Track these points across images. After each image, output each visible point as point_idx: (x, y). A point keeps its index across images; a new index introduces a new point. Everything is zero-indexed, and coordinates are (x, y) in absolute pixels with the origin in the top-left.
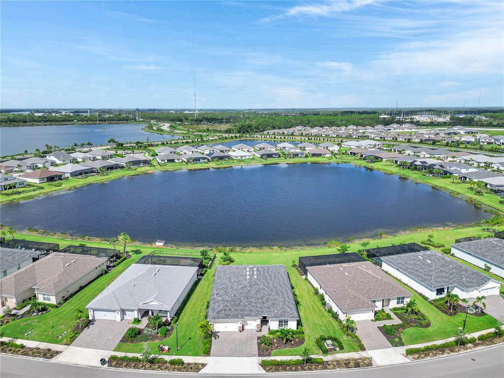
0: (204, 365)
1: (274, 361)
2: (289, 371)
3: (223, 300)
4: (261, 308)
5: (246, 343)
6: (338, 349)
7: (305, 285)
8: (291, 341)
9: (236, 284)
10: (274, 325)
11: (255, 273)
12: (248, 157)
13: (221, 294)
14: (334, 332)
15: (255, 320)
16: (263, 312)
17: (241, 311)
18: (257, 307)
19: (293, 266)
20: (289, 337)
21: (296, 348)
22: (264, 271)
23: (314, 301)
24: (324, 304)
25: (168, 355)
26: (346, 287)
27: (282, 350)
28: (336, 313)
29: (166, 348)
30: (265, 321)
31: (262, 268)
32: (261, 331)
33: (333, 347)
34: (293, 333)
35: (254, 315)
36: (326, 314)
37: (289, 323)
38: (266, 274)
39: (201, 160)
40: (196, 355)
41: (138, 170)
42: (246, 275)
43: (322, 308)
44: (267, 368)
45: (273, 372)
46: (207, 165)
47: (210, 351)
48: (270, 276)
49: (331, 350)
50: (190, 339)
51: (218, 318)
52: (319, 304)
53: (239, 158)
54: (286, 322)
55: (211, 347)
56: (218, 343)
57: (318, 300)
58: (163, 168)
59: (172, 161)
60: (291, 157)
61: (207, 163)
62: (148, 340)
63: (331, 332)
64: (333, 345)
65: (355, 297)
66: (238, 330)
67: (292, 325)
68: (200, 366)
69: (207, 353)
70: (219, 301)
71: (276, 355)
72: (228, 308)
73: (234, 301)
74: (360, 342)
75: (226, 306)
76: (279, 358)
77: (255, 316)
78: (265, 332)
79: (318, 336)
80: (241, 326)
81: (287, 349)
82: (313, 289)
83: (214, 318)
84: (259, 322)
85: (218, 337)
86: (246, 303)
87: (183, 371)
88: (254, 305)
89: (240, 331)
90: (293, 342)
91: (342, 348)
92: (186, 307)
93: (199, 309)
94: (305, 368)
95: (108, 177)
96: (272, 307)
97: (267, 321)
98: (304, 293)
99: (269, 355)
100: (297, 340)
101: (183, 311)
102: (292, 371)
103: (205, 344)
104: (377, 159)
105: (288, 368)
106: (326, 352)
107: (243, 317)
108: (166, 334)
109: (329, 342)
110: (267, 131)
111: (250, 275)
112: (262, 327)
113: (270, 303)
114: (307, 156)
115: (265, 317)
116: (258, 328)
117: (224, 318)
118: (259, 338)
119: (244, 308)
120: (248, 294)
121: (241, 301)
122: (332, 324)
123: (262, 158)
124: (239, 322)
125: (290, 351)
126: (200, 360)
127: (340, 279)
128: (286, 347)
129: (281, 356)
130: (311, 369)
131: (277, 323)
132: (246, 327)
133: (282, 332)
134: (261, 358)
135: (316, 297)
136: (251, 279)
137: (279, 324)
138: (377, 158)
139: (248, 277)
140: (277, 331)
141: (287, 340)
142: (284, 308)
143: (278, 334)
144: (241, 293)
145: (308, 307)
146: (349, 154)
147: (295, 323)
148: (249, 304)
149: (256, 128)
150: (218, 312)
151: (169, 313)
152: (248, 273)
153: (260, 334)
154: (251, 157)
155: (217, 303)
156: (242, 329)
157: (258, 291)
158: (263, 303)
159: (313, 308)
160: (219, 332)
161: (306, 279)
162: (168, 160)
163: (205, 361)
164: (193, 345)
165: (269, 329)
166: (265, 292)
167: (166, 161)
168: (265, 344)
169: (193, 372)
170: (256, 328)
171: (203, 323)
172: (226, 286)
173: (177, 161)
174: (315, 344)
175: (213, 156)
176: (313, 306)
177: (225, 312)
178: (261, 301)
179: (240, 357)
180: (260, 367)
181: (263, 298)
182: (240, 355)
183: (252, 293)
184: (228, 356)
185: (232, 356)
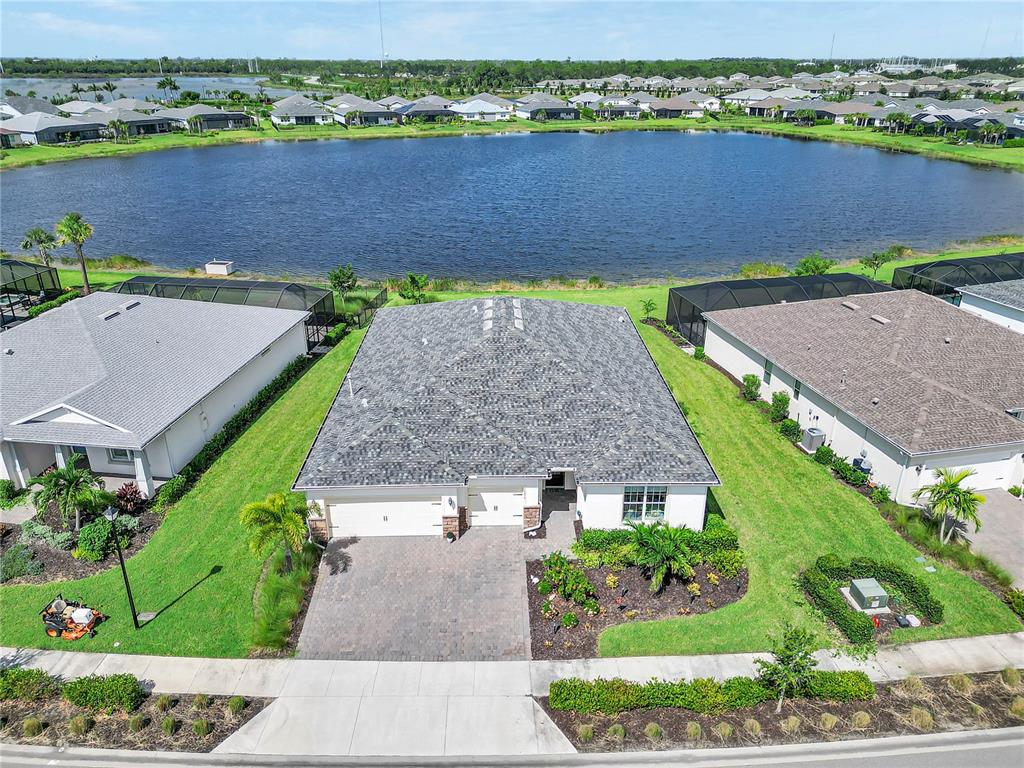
0: (248, 708)
1: (617, 686)
2: (696, 742)
3: (379, 408)
4: (543, 437)
5: (477, 588)
6: (914, 621)
7: (698, 373)
8: (686, 582)
9: (438, 352)
10: (601, 510)
11: (517, 313)
12: (498, 117)
13: (375, 387)
14: (871, 540)
15: (518, 490)
16: (551, 454)
17: (455, 449)
18: (527, 435)
19: (645, 321)
20: (681, 565)
21: (711, 616)
22: (551, 315)
23: (746, 422)
24: (792, 432)
25: (82, 649)
26: (893, 361)
27: (648, 626)
28: (857, 462)
29: (81, 616)
30: (558, 491)
31: (545, 303)
32: (541, 533)
33: (887, 610)
34: (693, 543)
35: (513, 464)
36: (813, 468)
37: (671, 500)
38: (560, 323)
39: (382, 120)
40: (227, 648)
41: (219, 137)
42: (480, 319)
43: (786, 445)
44: (582, 729)
45: (611, 746)
46: (396, 130)
47: (295, 632)
48: (577, 329)
49: (880, 624)
50: (216, 570)
51: (346, 478)
52: (770, 432)
53: (477, 118)
54: (658, 498)
55: (303, 613)
56: (344, 588)
57: (760, 418)
58: (284, 135)
59: (308, 120)
60: (606, 118)
61: (396, 126)
62: (21, 574)
63: (858, 540)
64: (890, 602)
65: (948, 399)
66: (440, 532)
67: (684, 511)
68: (228, 713)
69: (282, 641)
70: (363, 412)
71: (618, 651)
72: (394, 439)
73: (424, 410)
74: (1005, 582)
75: (388, 428)
76: (639, 671)
77: (520, 469)
78: (560, 540)
79: (804, 561)
80: (455, 513)
81: (673, 620)
82: (730, 385)
83: (328, 481)
84: (533, 496)
85: (346, 560)
86: (479, 419)
87: (132, 745)
88: (514, 425)
89: (450, 535)
90: (694, 587)
91: (932, 613)
92: (240, 441)
93: (289, 449)
94: (783, 725)
95: (137, 145)
96: (594, 434)
97: (572, 496)
98: (701, 397)
99: (587, 650)
100: (712, 576)
101: (224, 457)
102: (716, 741)
103: (277, 596)
104: (823, 117)
105: (692, 727)
106: (860, 634)
107: (460, 473)
108: (112, 547)
109: (869, 587)
110: (546, 81)
111: (496, 319)
112: (546, 515)
113: (582, 419)
114: (644, 116)
115: (558, 479)
116: (528, 520)
117: (372, 479)
118: (533, 567)
119: (466, 437)
120: (485, 383)
121: (456, 411)
122: (850, 510)
123: (533, 119)
124: (445, 499)
125: (686, 630)
126: (235, 676)
127: (854, 337)
128: (663, 609)
129: (646, 654)
130: (810, 733)
131: (618, 500)
132: (477, 520)
133: (645, 541)
134: (545, 664)
135: (748, 407)
136: (499, 330)
137: (626, 508)
138: (821, 115)
139: (489, 325)
140: (619, 537)
141: (668, 576)
142: (647, 439)
143: (627, 549)
144: (458, 380)
145: (730, 442)
146: (746, 114)
147: (700, 501)
148: (492, 423)
149: (518, 77)
150: (349, 457)
151: (138, 462)
152: (489, 314)
153: (542, 550)
154: (507, 117)
155: (349, 422)
156: (462, 524)
157: (532, 374)
158: (552, 418)
159: (750, 444)
160: (354, 540)
161: (699, 356)
162: (297, 118)
163: (264, 682)
164: (221, 598)
165: (578, 525)
166: (559, 377)
167: (293, 121)
168: (567, 597)
169: (183, 748)
170: (520, 521)
171: (266, 504)
172: (400, 361)
173: (321, 123)
174: (801, 597)
175: (410, 110)
176: (746, 439)
177: (379, 455)
178: (541, 411)
179: (440, 658)
180: (543, 715)
181: (552, 399)
182: (445, 652)
183: (503, 382)
184: (381, 655)
185: (402, 655)
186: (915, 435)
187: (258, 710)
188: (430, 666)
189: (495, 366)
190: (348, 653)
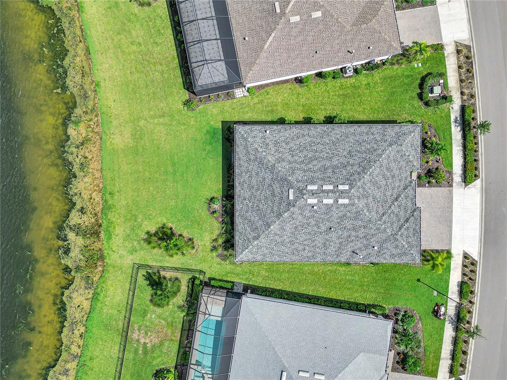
0: (466, 256)
17: (406, 211)
18: (399, 187)
47: (443, 251)
68: (467, 261)
73: (392, 225)
87: (475, 280)
99: (450, 173)
113: (393, 166)
120: (379, 202)
126: (456, 262)
134: (454, 184)
157: (375, 183)
158: (393, 177)
163: (458, 254)
164: (430, 275)
169: (476, 267)
177: (410, 237)
178: (390, 180)
179: (452, 212)
180: (470, 186)
181: (386, 176)
182: (450, 210)
183: (378, 194)
184: (450, 227)
185: (451, 221)
186: (394, 45)
187: (467, 254)
188: (454, 214)
189: (371, 198)
190: (450, 235)
